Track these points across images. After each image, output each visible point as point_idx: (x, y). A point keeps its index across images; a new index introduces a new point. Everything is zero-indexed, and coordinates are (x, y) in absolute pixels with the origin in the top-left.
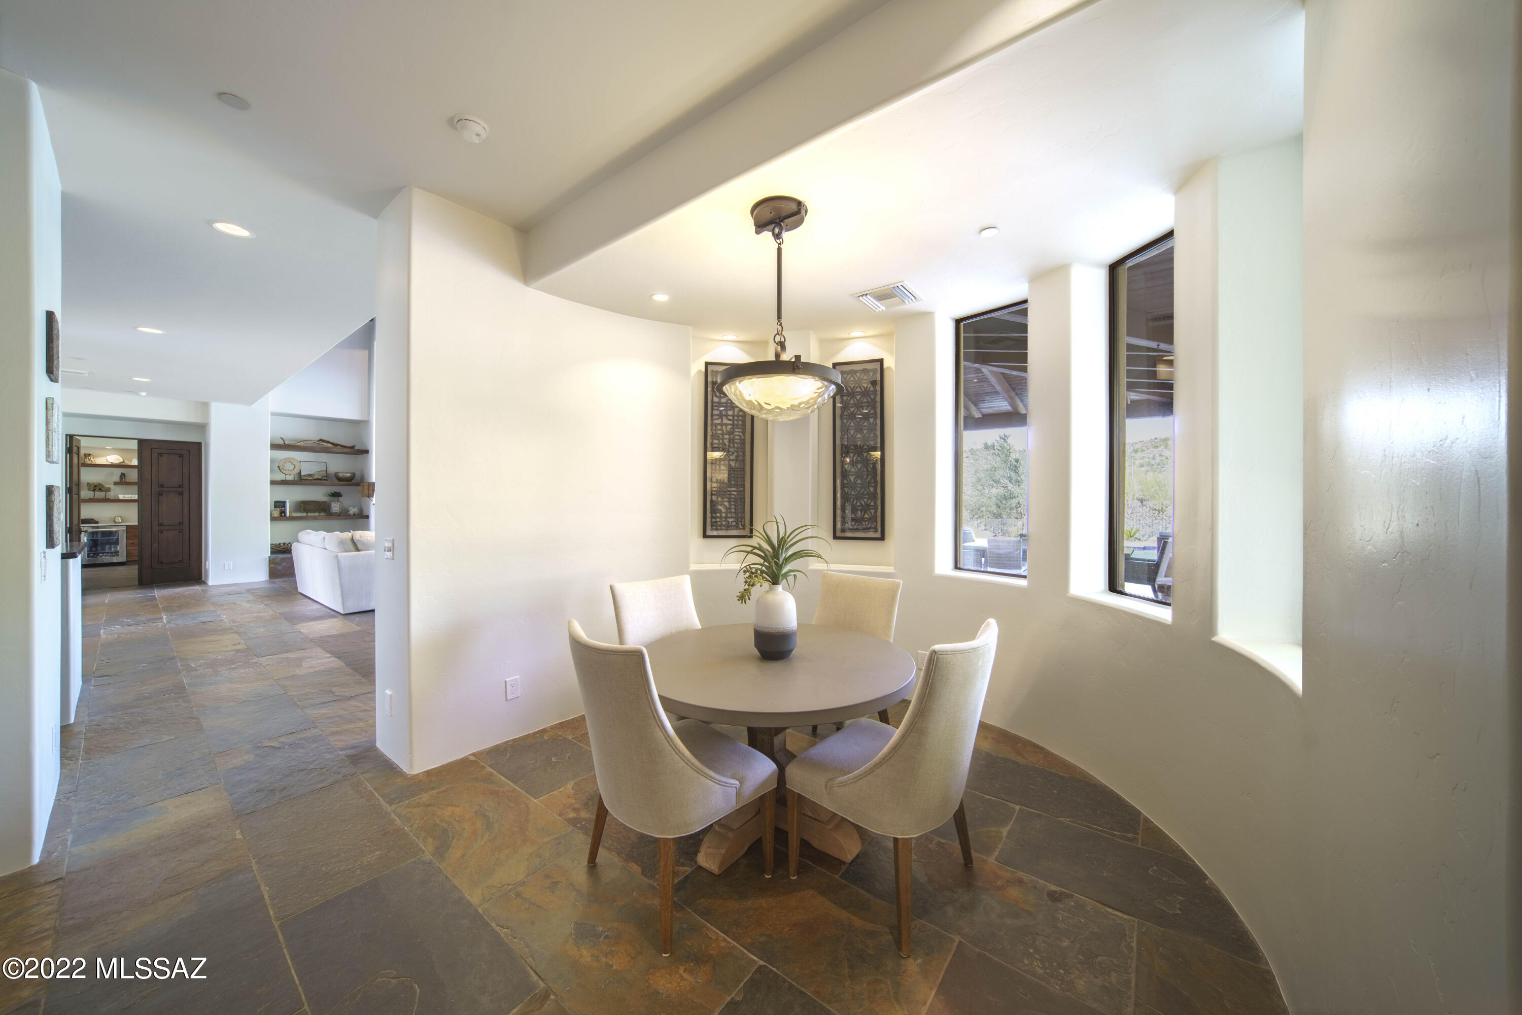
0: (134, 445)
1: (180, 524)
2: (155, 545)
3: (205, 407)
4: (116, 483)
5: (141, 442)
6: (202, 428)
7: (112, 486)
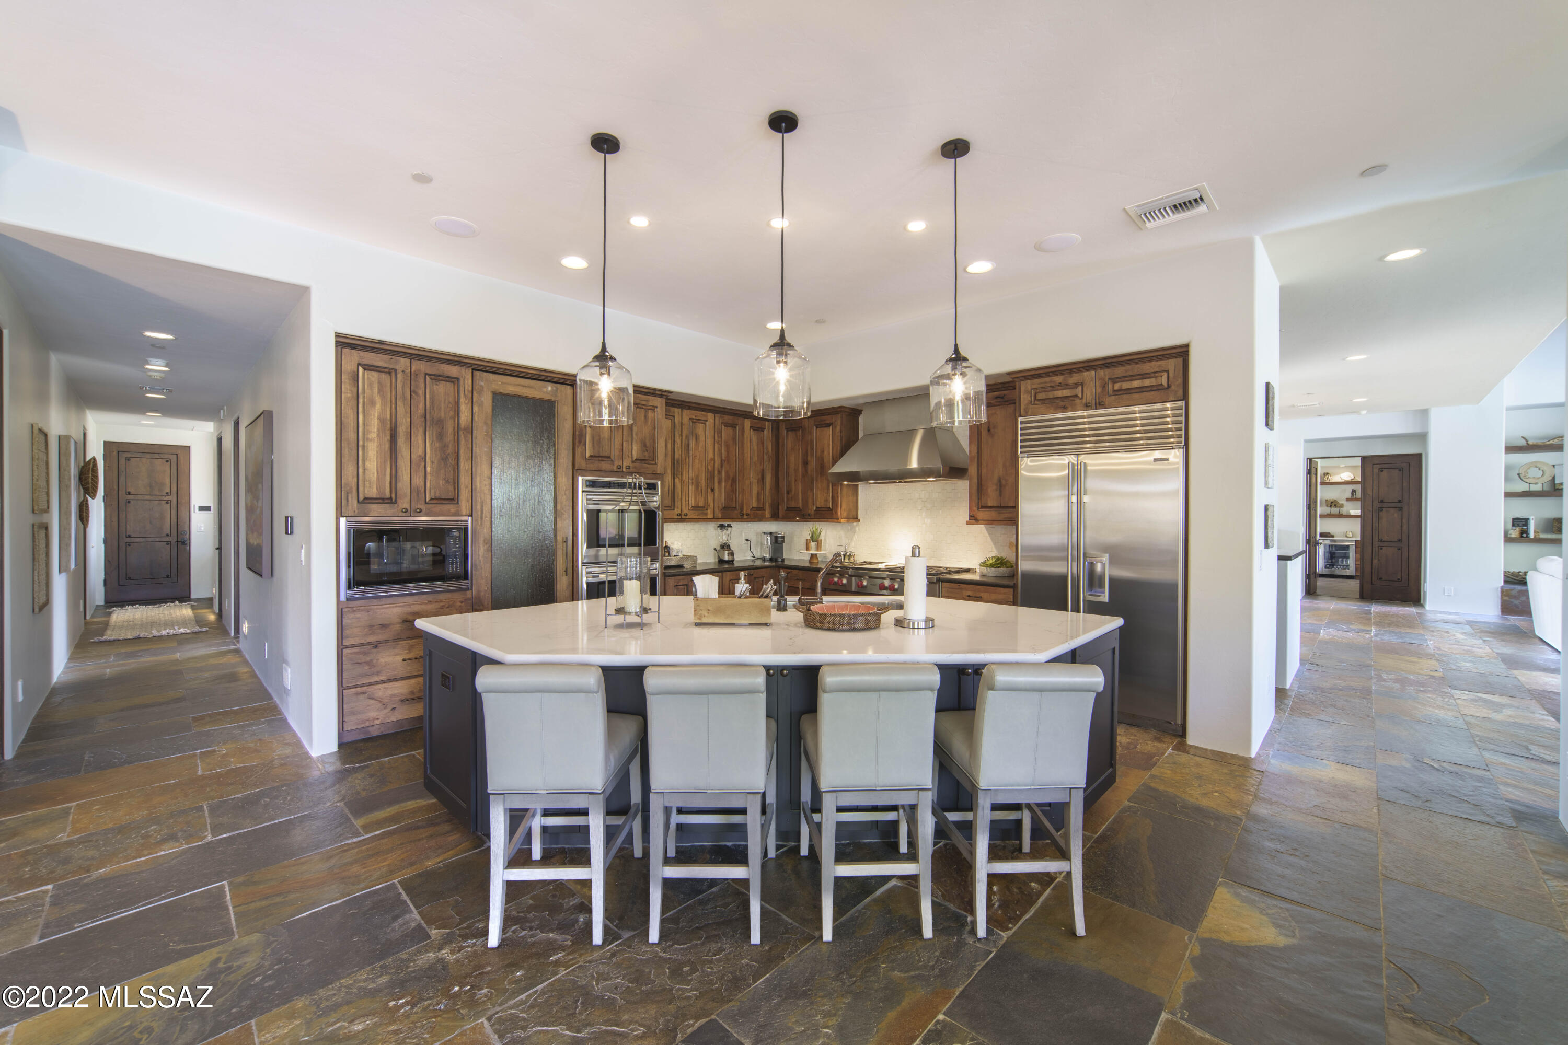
0: (1358, 462)
1: (1400, 541)
2: (1375, 561)
3: (1424, 413)
4: (1348, 500)
5: (1364, 459)
6: (1422, 437)
7: (1344, 502)
